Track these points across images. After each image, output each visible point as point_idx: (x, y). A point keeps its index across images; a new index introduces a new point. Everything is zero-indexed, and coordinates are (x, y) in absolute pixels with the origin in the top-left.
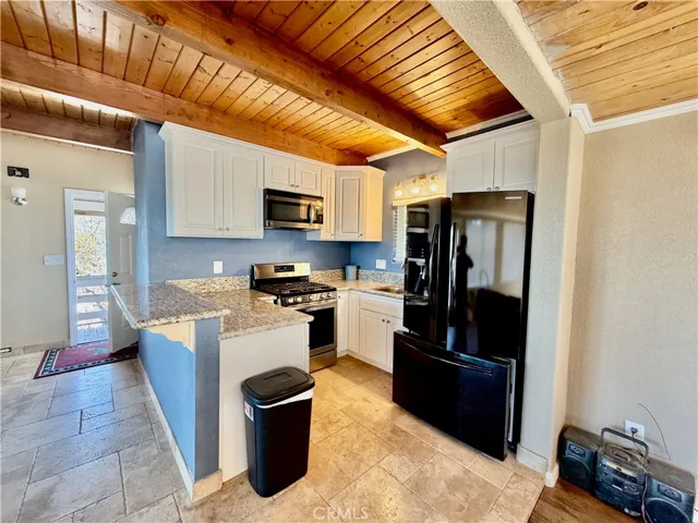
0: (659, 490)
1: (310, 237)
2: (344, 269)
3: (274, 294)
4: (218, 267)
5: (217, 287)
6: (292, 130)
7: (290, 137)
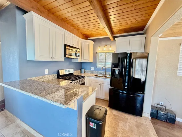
0: (170, 115)
1: (73, 61)
2: (81, 70)
3: (71, 80)
4: (47, 71)
5: (46, 79)
6: (73, 25)
7: (72, 28)
